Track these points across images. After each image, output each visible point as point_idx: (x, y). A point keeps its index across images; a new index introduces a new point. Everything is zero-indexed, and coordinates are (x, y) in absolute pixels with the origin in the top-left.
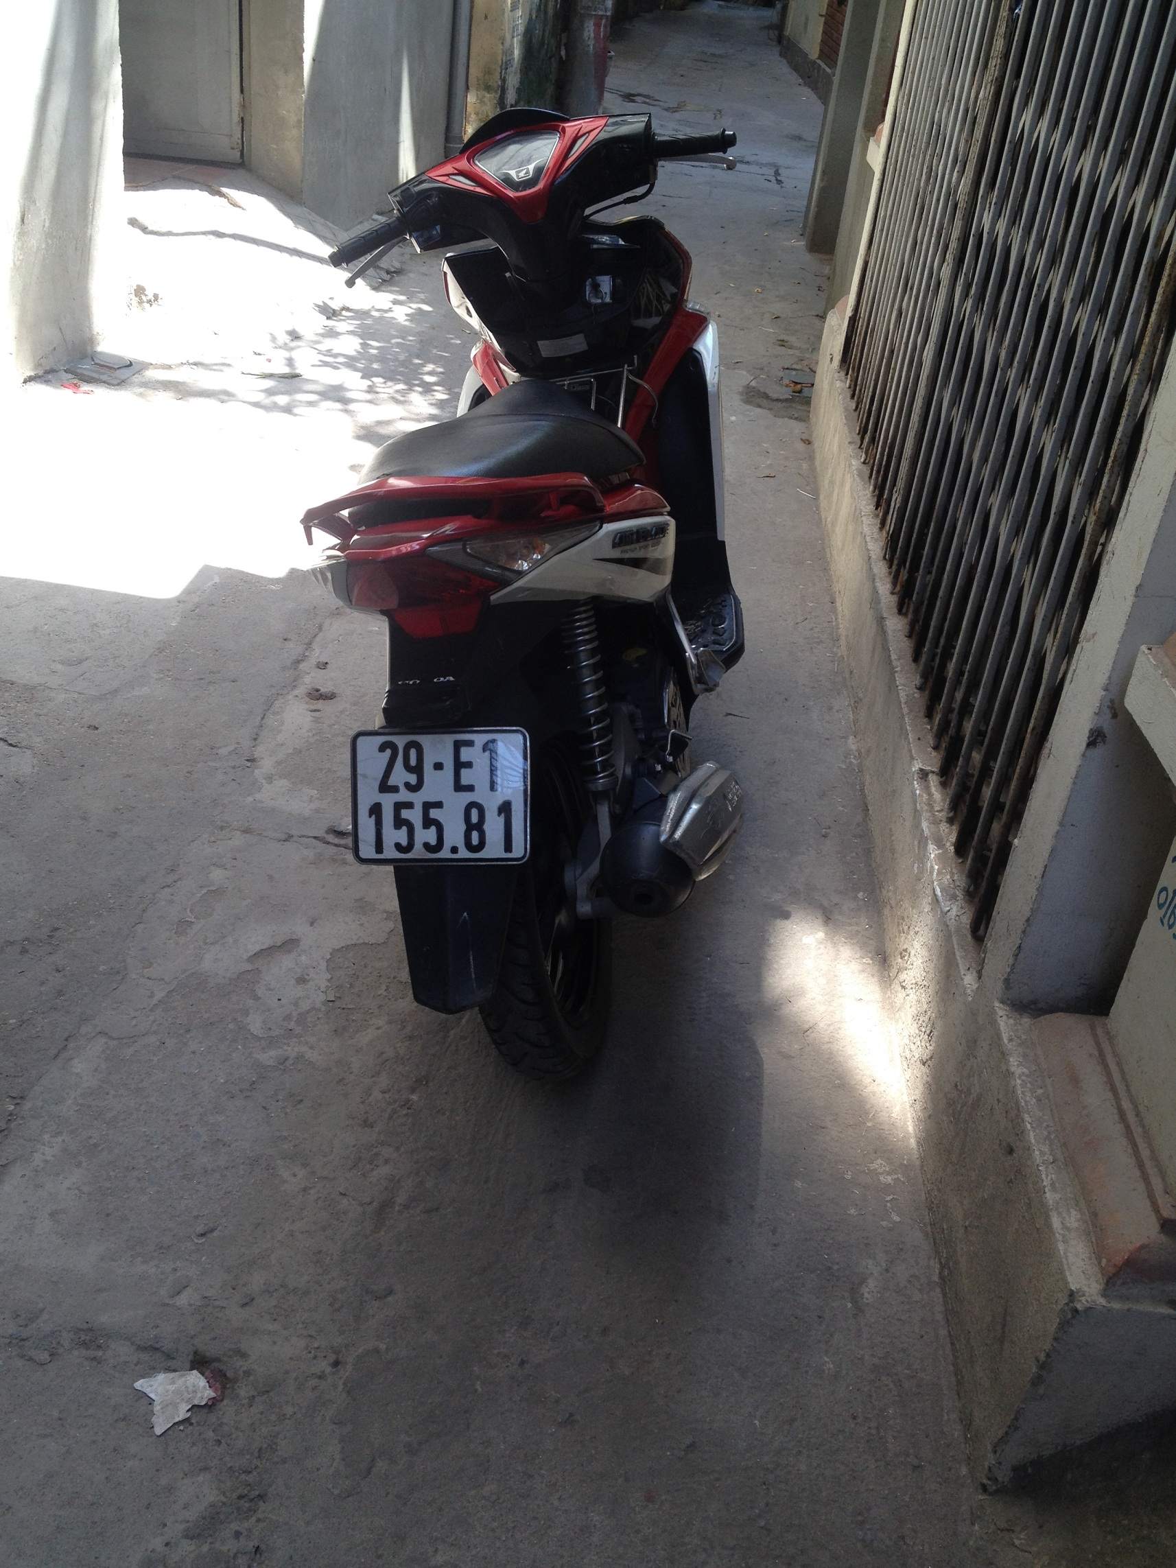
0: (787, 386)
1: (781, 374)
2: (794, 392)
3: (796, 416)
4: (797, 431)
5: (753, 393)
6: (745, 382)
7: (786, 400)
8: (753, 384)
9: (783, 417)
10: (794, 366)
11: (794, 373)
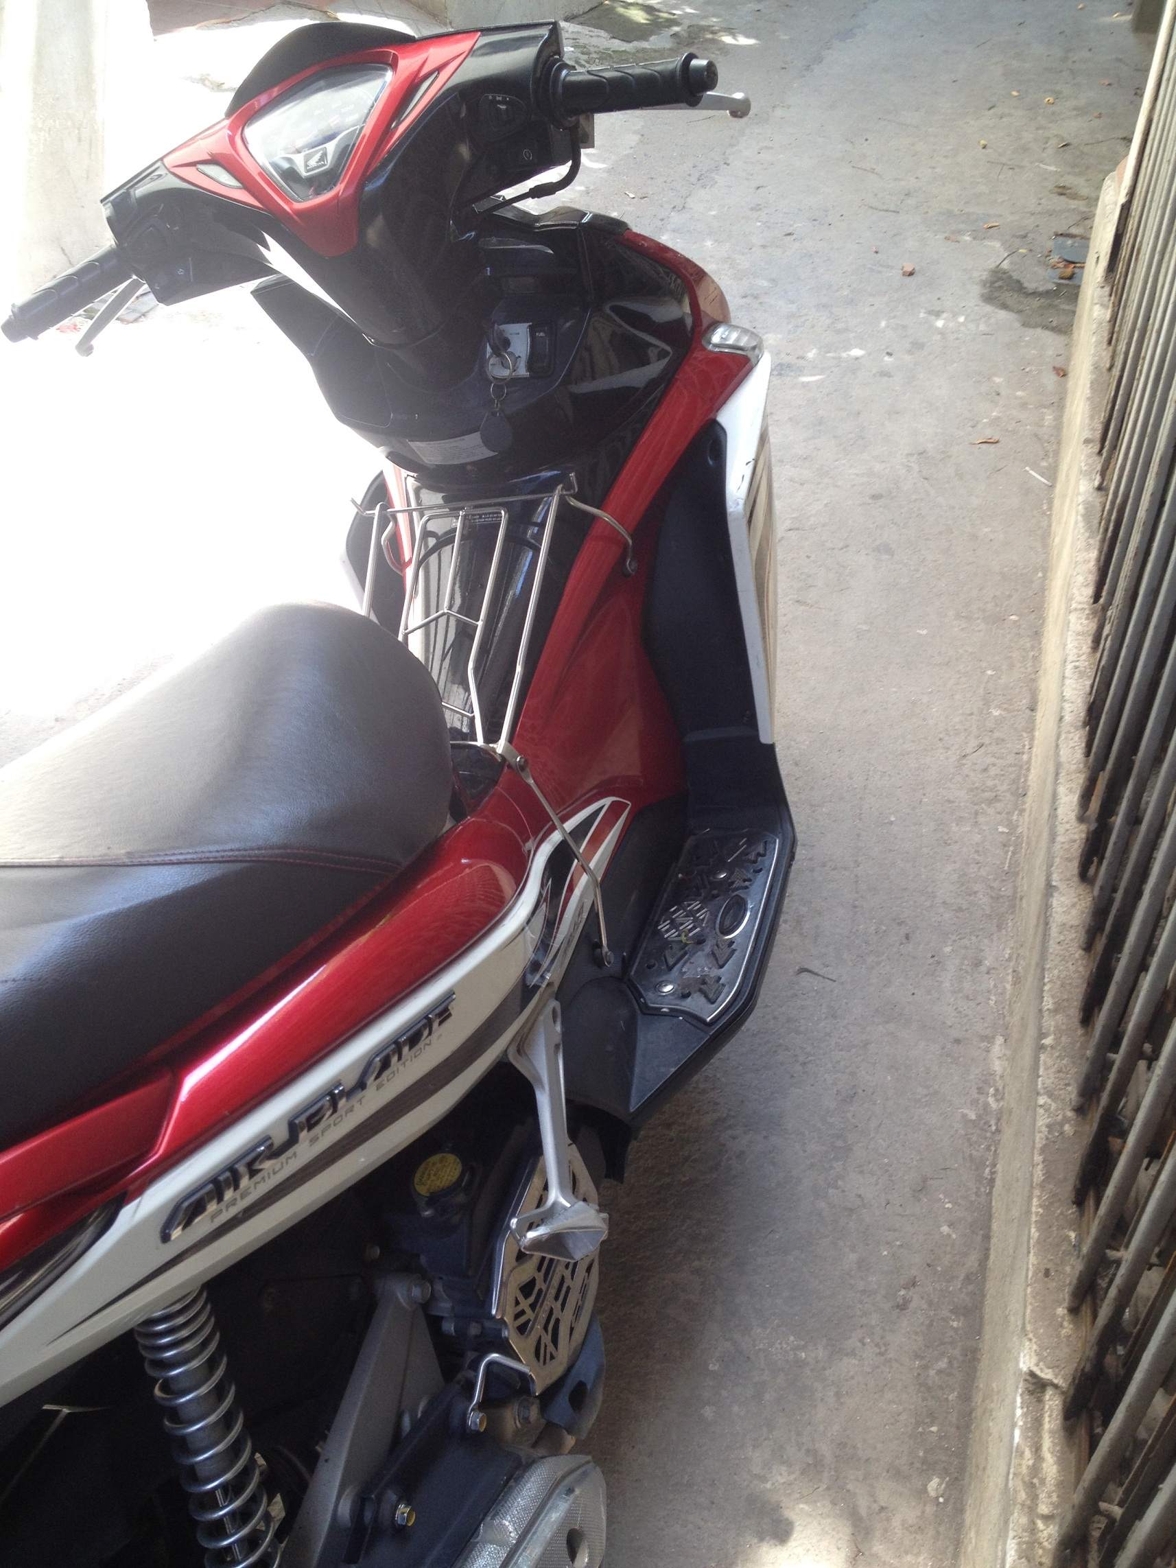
0: (1054, 267)
1: (1050, 244)
2: (1062, 278)
3: (1054, 324)
4: (1050, 352)
5: (1000, 283)
6: (991, 264)
7: (1047, 293)
8: (1005, 265)
9: (1035, 326)
10: (1074, 231)
11: (1069, 242)
